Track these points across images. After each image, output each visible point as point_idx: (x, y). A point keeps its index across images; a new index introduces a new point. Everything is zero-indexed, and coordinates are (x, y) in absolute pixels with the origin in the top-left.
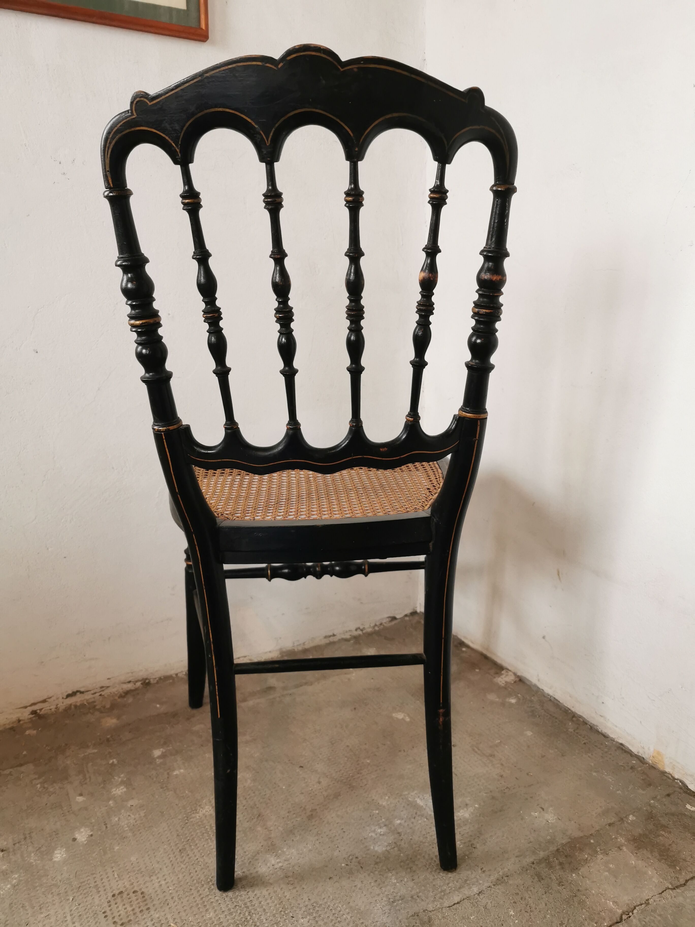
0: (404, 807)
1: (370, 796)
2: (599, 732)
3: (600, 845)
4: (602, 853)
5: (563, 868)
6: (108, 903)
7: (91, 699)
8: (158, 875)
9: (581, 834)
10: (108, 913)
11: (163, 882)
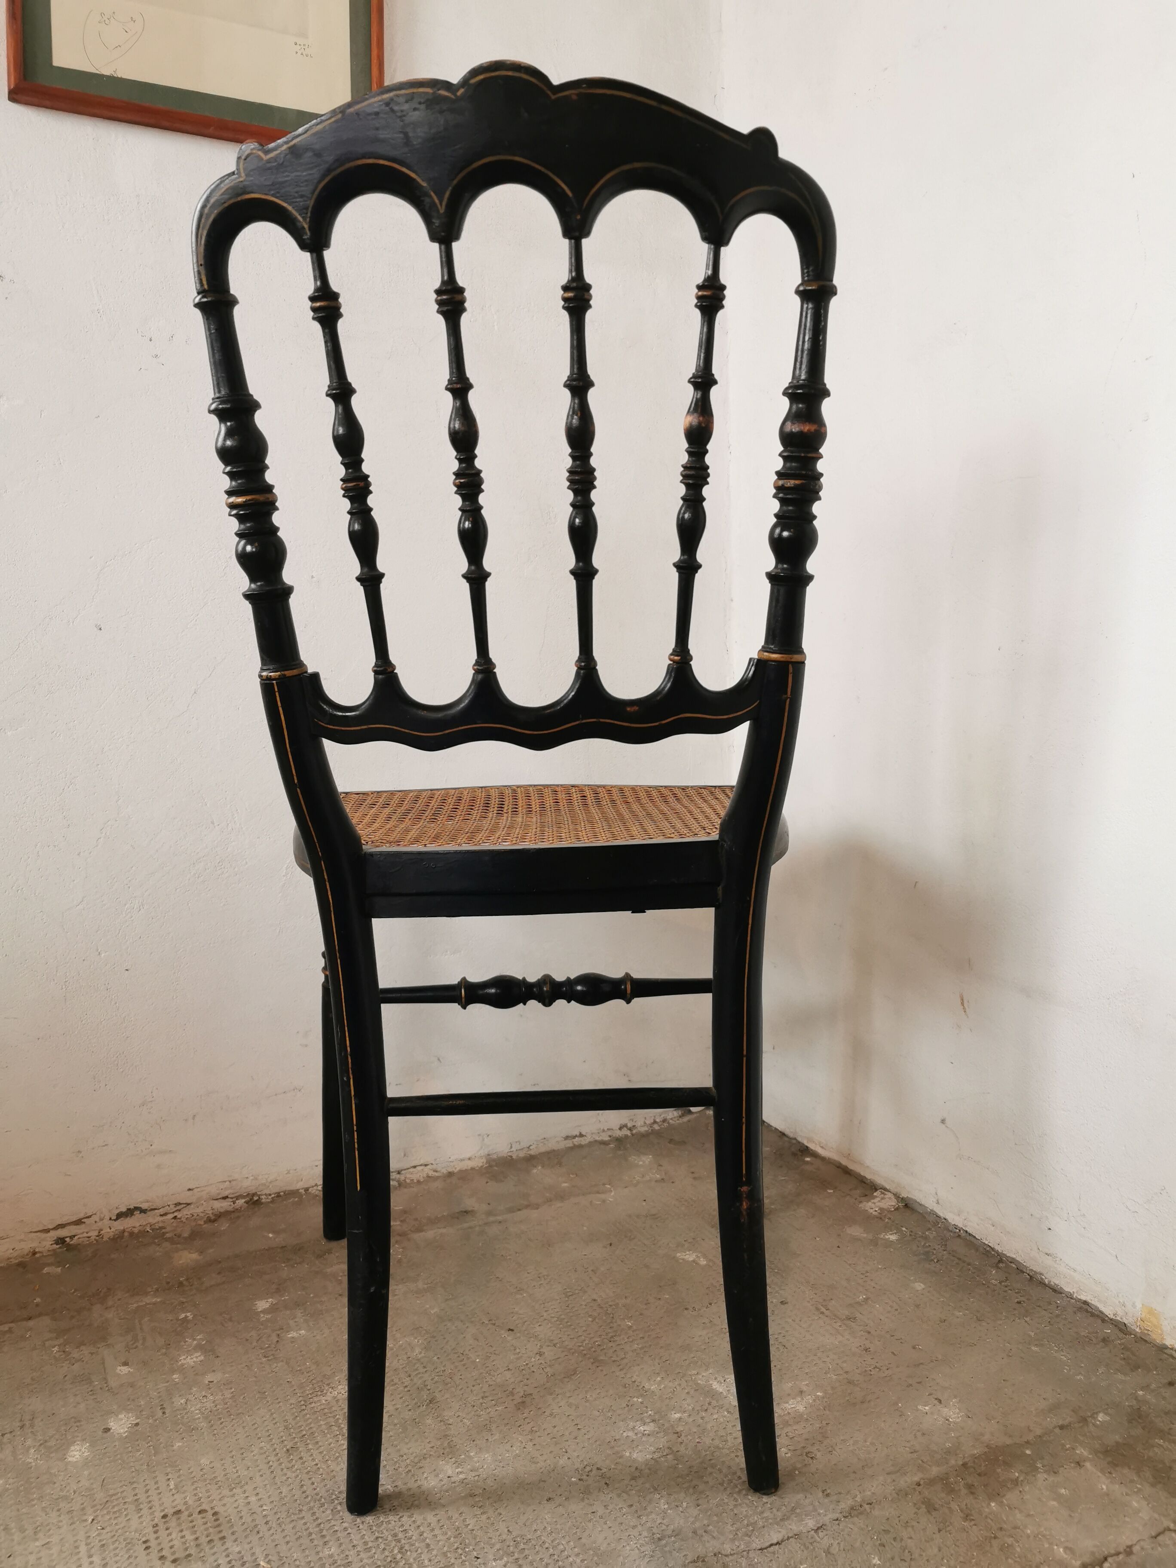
0: (688, 1393)
1: (629, 1376)
2: (1045, 1284)
3: (1042, 1458)
4: (1045, 1472)
5: (972, 1493)
6: (154, 1527)
7: (158, 1222)
8: (246, 1487)
9: (1009, 1441)
10: (153, 1543)
11: (253, 1499)
